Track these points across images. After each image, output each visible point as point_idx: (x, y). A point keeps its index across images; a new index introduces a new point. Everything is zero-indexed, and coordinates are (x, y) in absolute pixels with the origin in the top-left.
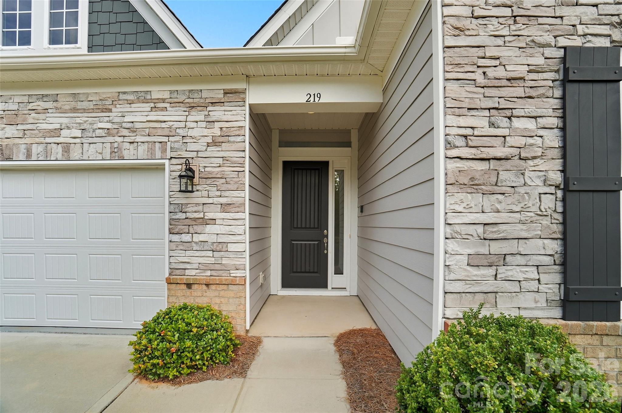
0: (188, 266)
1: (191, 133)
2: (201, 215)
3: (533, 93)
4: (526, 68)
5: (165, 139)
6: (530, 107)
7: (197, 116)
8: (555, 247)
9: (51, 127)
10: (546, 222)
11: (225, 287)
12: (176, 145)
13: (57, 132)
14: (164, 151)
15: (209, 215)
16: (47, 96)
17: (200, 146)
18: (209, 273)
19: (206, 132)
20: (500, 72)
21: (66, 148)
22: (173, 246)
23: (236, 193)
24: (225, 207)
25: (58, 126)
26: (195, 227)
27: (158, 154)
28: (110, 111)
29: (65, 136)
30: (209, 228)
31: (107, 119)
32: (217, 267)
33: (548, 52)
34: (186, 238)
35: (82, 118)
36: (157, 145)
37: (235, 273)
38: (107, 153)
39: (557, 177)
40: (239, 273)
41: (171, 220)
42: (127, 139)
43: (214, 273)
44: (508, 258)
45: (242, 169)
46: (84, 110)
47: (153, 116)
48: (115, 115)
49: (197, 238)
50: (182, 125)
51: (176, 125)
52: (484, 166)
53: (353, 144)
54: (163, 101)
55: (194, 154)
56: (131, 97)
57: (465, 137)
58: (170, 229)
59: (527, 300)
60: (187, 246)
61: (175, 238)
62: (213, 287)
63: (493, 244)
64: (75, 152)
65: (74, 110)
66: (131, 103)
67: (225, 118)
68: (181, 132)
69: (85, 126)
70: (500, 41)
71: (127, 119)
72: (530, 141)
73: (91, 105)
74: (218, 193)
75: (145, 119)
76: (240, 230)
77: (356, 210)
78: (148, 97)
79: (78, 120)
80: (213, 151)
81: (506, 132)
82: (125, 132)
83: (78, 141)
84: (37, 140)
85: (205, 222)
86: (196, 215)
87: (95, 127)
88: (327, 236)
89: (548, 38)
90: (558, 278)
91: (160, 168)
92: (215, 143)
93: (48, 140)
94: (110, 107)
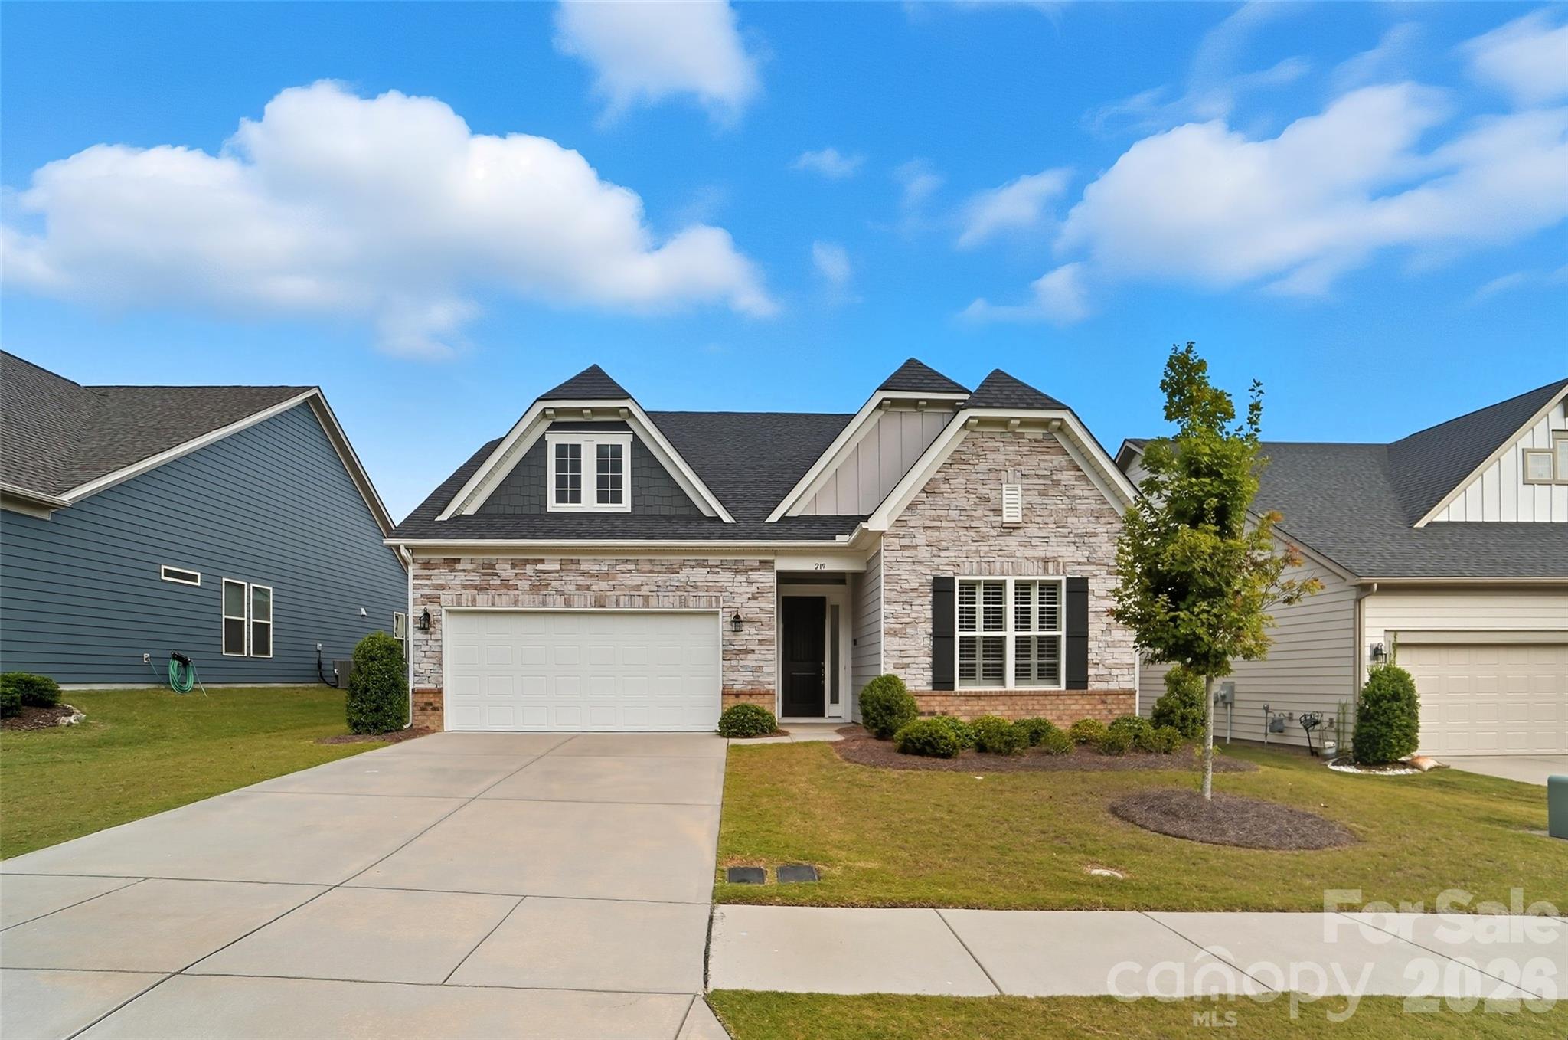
0: (735, 683)
1: (736, 590)
2: (745, 647)
3: (921, 595)
4: (918, 584)
5: (719, 594)
6: (918, 601)
7: (741, 578)
8: (929, 660)
9: (635, 583)
10: (926, 649)
11: (762, 696)
12: (726, 599)
13: (638, 588)
14: (718, 602)
15: (751, 647)
16: (629, 560)
17: (743, 599)
18: (750, 687)
19: (748, 590)
20: (907, 586)
21: (646, 599)
22: (725, 669)
23: (767, 632)
24: (761, 642)
25: (640, 583)
26: (741, 656)
27: (714, 605)
28: (678, 573)
29: (645, 591)
30: (750, 656)
31: (676, 579)
32: (756, 683)
33: (928, 577)
34: (735, 663)
35: (655, 577)
36: (713, 598)
37: (768, 687)
38: (677, 603)
39: (931, 631)
40: (771, 687)
41: (723, 651)
42: (691, 594)
43: (753, 687)
44: (910, 665)
45: (772, 616)
46: (659, 572)
47: (710, 577)
48: (682, 576)
49: (742, 663)
50: (731, 584)
51: (726, 584)
52: (900, 626)
53: (847, 582)
54: (717, 566)
55: (740, 605)
56: (693, 563)
57: (893, 614)
58: (723, 657)
59: (918, 683)
60: (735, 669)
61: (727, 663)
62: (754, 697)
63: (904, 659)
64: (653, 601)
65: (652, 572)
66: (693, 567)
67: (760, 580)
68: (730, 589)
69: (660, 583)
70: (908, 573)
71: (691, 579)
72: (920, 615)
73: (663, 569)
74: (756, 632)
75: (703, 579)
76: (770, 657)
77: (850, 644)
78: (706, 564)
79: (655, 579)
80: (752, 603)
81: (909, 612)
82: (690, 589)
83: (654, 594)
84: (624, 593)
85: (747, 652)
86: (741, 648)
87: (668, 584)
88: (824, 668)
89: (929, 572)
90: (931, 673)
91: (717, 613)
92: (754, 598)
93: (632, 593)
94: (677, 570)
